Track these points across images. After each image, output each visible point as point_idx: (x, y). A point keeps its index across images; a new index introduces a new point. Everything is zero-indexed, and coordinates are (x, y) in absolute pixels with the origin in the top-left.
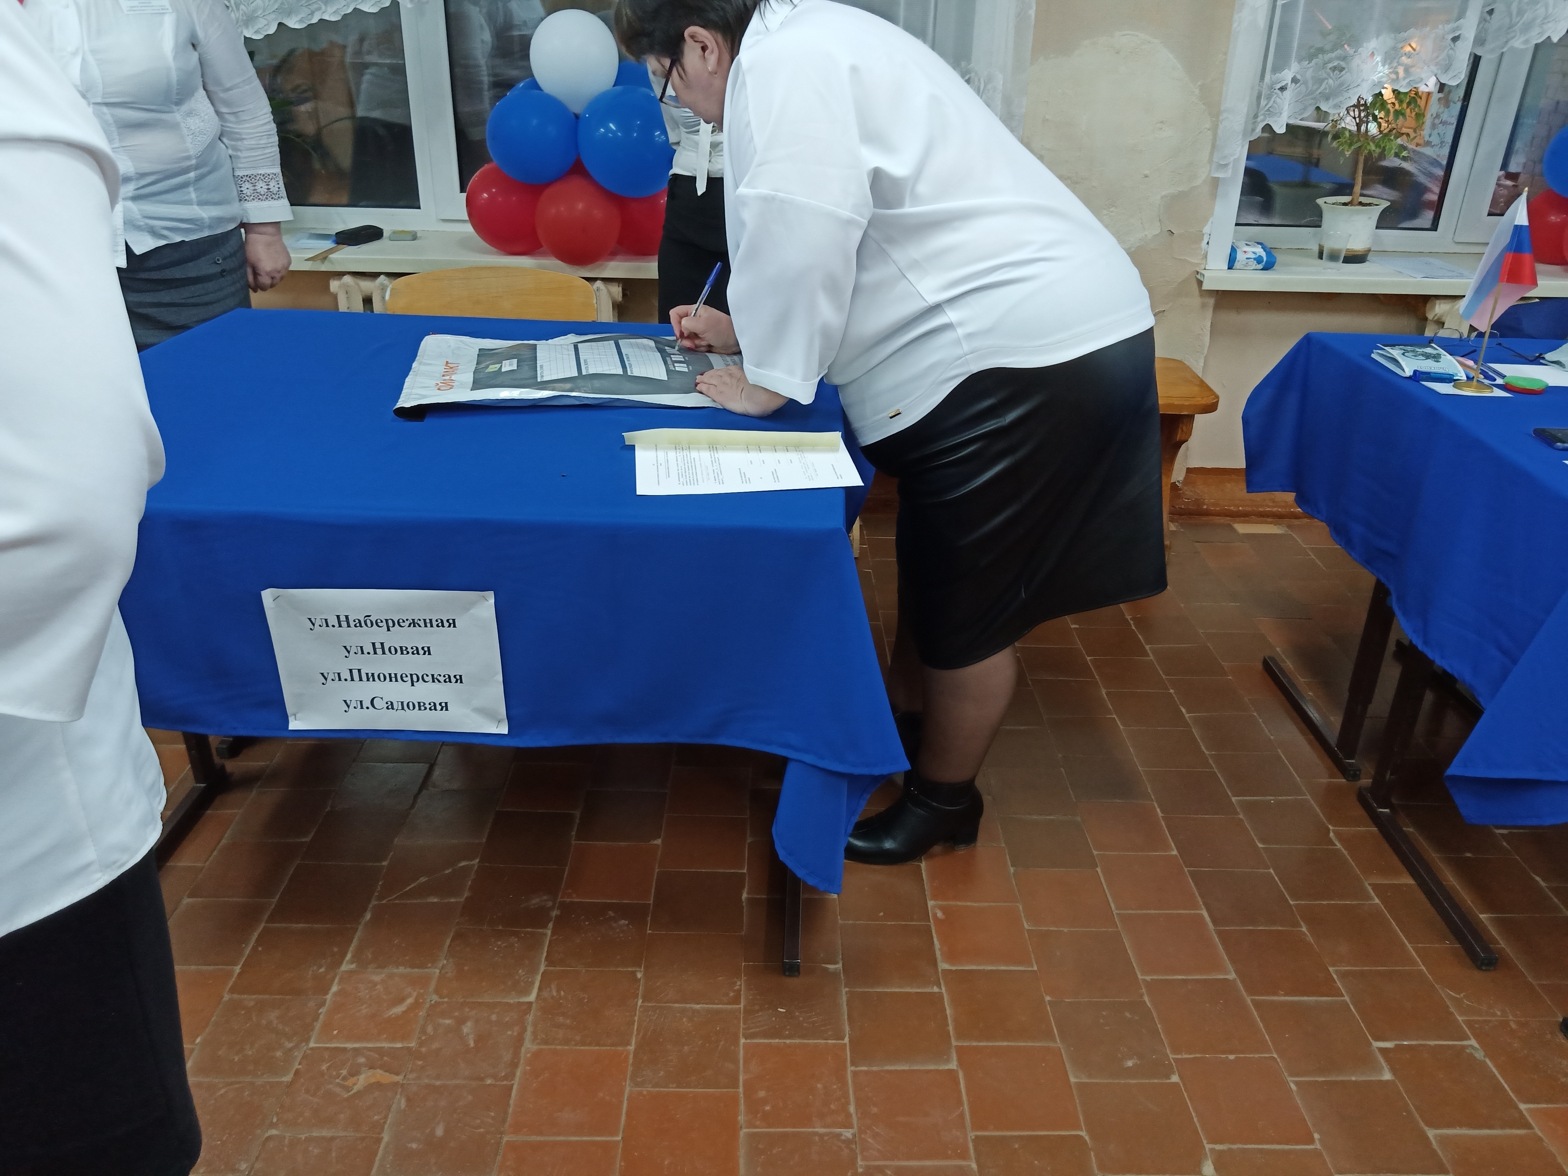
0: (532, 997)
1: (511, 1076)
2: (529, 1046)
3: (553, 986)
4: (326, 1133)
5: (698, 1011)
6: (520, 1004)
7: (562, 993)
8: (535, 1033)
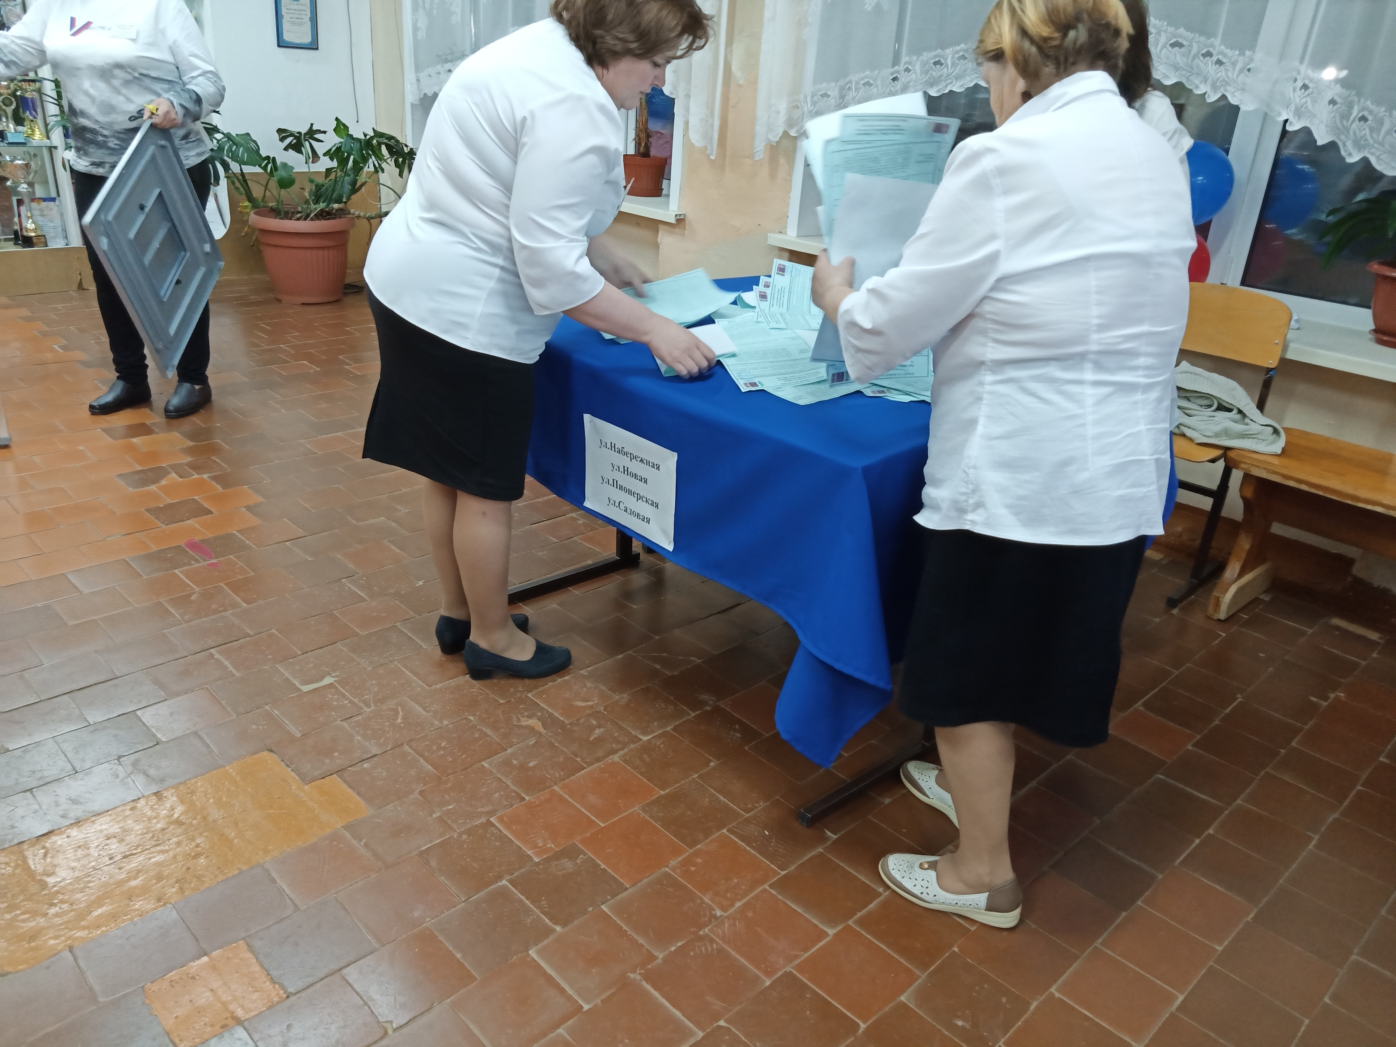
0: (645, 738)
1: (589, 764)
2: (616, 758)
3: (662, 740)
4: (489, 732)
5: (720, 801)
6: (637, 737)
7: (662, 746)
8: (625, 755)
